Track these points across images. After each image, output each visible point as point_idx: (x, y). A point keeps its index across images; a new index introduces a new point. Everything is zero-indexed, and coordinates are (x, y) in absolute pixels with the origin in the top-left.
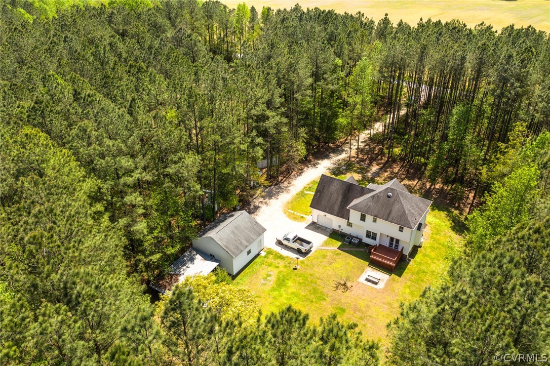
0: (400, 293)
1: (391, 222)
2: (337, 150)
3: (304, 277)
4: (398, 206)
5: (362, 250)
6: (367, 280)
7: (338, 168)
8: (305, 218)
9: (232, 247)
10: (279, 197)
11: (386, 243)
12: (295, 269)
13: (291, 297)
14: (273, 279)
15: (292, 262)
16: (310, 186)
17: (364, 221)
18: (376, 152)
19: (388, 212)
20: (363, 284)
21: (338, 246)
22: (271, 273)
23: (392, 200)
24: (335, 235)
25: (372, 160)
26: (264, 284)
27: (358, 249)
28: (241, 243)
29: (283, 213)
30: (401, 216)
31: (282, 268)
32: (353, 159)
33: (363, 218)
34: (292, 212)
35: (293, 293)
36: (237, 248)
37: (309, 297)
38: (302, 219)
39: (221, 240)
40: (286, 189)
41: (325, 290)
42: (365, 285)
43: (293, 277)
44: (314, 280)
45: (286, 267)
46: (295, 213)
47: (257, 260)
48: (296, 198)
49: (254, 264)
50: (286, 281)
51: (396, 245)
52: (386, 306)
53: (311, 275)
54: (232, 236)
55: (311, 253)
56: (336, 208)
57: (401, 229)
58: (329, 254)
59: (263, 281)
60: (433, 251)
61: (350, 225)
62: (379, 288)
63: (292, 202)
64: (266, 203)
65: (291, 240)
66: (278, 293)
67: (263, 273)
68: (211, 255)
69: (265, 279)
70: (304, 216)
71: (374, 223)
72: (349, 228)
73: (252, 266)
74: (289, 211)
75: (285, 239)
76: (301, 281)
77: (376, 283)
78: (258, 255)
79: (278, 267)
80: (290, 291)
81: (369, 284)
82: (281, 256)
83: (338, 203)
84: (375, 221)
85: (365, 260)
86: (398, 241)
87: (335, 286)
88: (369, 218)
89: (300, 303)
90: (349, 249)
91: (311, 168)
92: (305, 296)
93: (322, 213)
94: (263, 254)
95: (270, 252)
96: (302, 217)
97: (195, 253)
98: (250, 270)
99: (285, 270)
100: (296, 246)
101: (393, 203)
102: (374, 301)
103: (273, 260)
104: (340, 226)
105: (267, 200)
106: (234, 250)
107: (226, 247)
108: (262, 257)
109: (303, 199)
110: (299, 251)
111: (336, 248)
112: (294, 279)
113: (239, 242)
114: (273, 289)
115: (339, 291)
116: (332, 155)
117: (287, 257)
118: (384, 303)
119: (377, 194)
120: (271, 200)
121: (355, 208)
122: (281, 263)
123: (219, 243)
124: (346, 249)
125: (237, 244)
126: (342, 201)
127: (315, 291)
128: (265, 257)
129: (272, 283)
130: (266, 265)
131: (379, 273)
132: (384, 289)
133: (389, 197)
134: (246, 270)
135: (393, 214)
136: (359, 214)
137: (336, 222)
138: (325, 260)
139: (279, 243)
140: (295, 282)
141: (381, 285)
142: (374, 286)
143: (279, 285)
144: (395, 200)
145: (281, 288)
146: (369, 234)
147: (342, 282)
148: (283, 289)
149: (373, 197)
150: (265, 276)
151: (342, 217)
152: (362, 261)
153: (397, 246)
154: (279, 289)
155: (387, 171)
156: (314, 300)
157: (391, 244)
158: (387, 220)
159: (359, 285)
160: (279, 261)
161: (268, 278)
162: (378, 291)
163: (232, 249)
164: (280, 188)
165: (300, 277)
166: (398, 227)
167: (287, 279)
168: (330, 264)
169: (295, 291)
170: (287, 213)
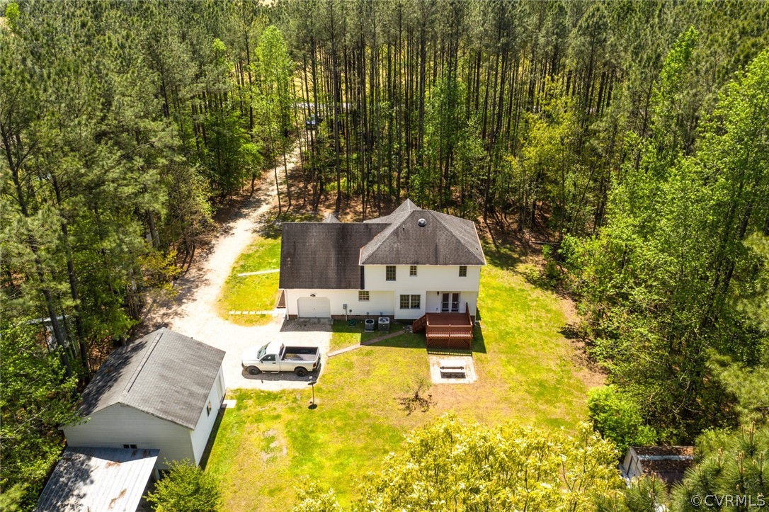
0: (506, 376)
1: (446, 264)
2: (250, 201)
3: (340, 413)
4: (444, 236)
5: (401, 332)
6: (445, 375)
7: (269, 227)
8: (270, 316)
9: (177, 409)
10: (196, 295)
11: (437, 307)
12: (313, 407)
13: (343, 459)
14: (282, 441)
15: (298, 397)
16: (242, 263)
17: (394, 279)
18: (312, 192)
19: (432, 249)
20: (442, 384)
21: (359, 339)
22: (271, 433)
23: (429, 229)
24: (341, 324)
25: (315, 204)
26: (273, 459)
27: (393, 335)
28: (191, 394)
29: (221, 320)
30: (457, 249)
31: (287, 416)
32: (286, 209)
33: (391, 274)
34: (239, 313)
35: (340, 453)
36: (189, 406)
37: (375, 446)
38: (265, 320)
39: (146, 401)
40: (200, 281)
41: (393, 422)
42: (449, 385)
43: (320, 424)
44: (361, 412)
45: (292, 410)
46: (245, 313)
47: (226, 419)
48: (228, 289)
49: (225, 429)
50: (311, 435)
51: (453, 304)
52: (502, 406)
53: (349, 405)
54: (164, 385)
55: (322, 368)
56: (332, 273)
57: (463, 272)
58: (354, 359)
59: (265, 457)
60: (494, 300)
61: (365, 296)
62: (472, 382)
63: (226, 297)
64: (176, 314)
65: (277, 358)
66: (310, 464)
67: (255, 440)
68: (126, 446)
69: (267, 449)
70: (264, 312)
71: (413, 278)
72: (364, 303)
73: (223, 436)
74: (231, 313)
75: (265, 359)
76: (339, 424)
77: (462, 376)
78: (222, 409)
79: (278, 417)
80: (332, 449)
81: (453, 381)
82: (269, 394)
83: (333, 264)
84: (413, 272)
85: (417, 346)
86: (456, 296)
87: (403, 407)
88: (402, 270)
89: (367, 463)
90: (381, 339)
91: (222, 237)
92: (365, 448)
93: (305, 293)
94: (231, 404)
95: (242, 396)
96: (263, 316)
97: (83, 457)
98: (224, 446)
99: (295, 416)
100: (290, 364)
101: (434, 233)
102: (481, 405)
103: (259, 408)
104: (345, 307)
105: (175, 308)
106: (184, 413)
107: (165, 412)
108: (232, 411)
109: (242, 286)
110: (300, 373)
111: (358, 345)
112: (324, 426)
113: (186, 393)
114: (297, 463)
115: (418, 412)
116: (245, 211)
117: (283, 392)
118: (498, 402)
119: (400, 226)
120: (183, 307)
121: (373, 260)
122: (280, 407)
123: (146, 409)
124: (376, 340)
125: (185, 399)
126: (338, 260)
127: (376, 430)
128: (239, 408)
129: (285, 451)
130: (252, 422)
131: (452, 357)
132: (480, 379)
133: (422, 225)
134: (216, 449)
135: (443, 251)
136: (381, 270)
137: (337, 300)
138: (356, 371)
139: (252, 372)
140: (329, 430)
141: (471, 377)
142: (461, 381)
143: (303, 449)
144: (435, 228)
145: (312, 453)
146: (406, 301)
147: (411, 395)
148: (316, 453)
149: (396, 233)
150: (263, 444)
151: (348, 286)
152: (415, 350)
153: (455, 306)
154: (307, 457)
155: (348, 213)
156: (387, 447)
157: (445, 305)
158: (437, 263)
159: (440, 390)
160: (272, 404)
161: (272, 445)
162: (474, 386)
163: (179, 411)
164: (188, 281)
165: (331, 417)
166: (456, 268)
167: (312, 431)
168: (368, 373)
169: (340, 446)
170: (230, 318)
